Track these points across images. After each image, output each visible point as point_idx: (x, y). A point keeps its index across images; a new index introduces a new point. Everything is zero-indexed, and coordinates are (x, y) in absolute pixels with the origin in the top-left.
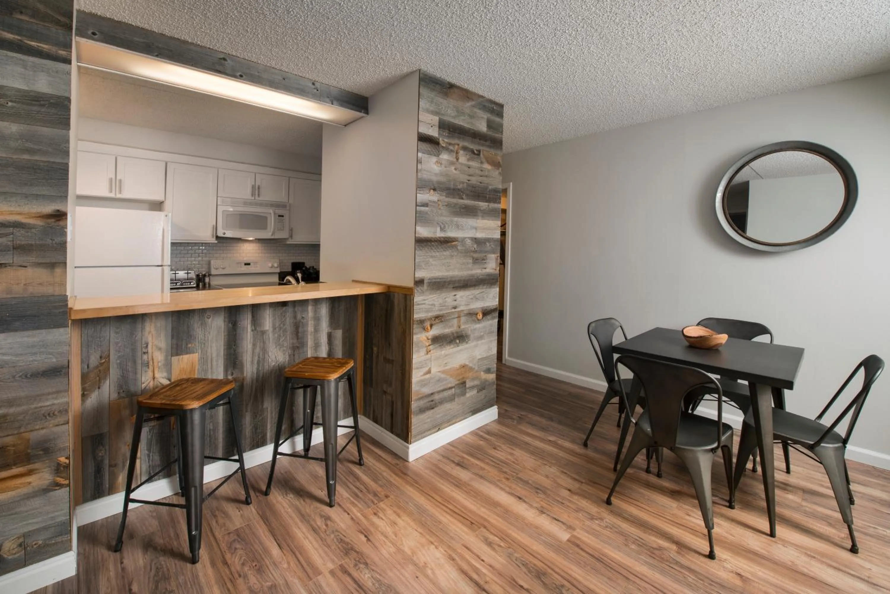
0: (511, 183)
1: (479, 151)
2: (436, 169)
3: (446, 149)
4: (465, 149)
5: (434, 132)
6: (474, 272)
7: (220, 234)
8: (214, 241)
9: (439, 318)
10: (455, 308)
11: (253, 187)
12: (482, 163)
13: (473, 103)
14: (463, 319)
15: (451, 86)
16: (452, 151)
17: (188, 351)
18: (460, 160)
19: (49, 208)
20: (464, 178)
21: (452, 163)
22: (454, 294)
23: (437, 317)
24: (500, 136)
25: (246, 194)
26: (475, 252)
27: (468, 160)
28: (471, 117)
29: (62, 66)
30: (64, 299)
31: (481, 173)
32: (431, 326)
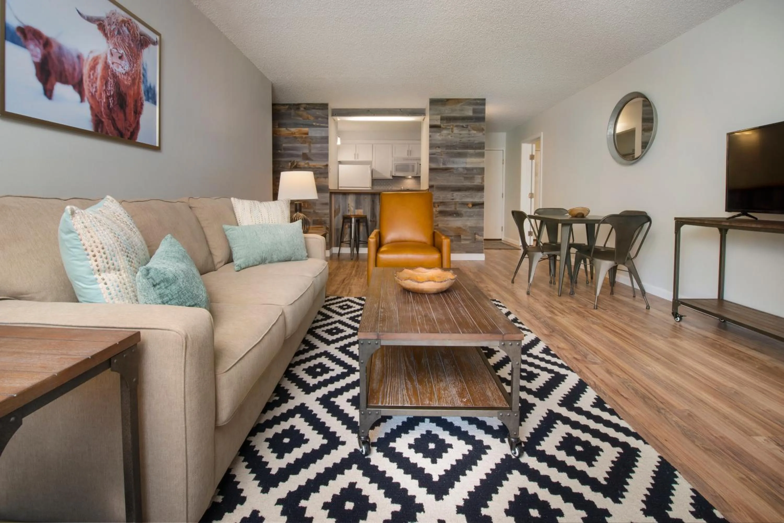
0: (542, 133)
1: (467, 126)
2: (440, 138)
3: (446, 129)
4: (457, 126)
5: (438, 123)
6: (464, 184)
7: (394, 175)
8: (391, 178)
9: (443, 203)
10: (453, 199)
11: (408, 151)
12: (469, 131)
13: (462, 103)
14: (458, 206)
15: (448, 100)
16: (449, 129)
17: (360, 209)
18: (454, 132)
19: (325, 164)
20: (458, 140)
21: (449, 134)
22: (452, 193)
23: (441, 203)
24: (483, 115)
25: (405, 155)
26: (466, 174)
27: (460, 131)
28: (462, 110)
29: (327, 129)
30: (328, 186)
31: (469, 136)
32: (438, 206)
